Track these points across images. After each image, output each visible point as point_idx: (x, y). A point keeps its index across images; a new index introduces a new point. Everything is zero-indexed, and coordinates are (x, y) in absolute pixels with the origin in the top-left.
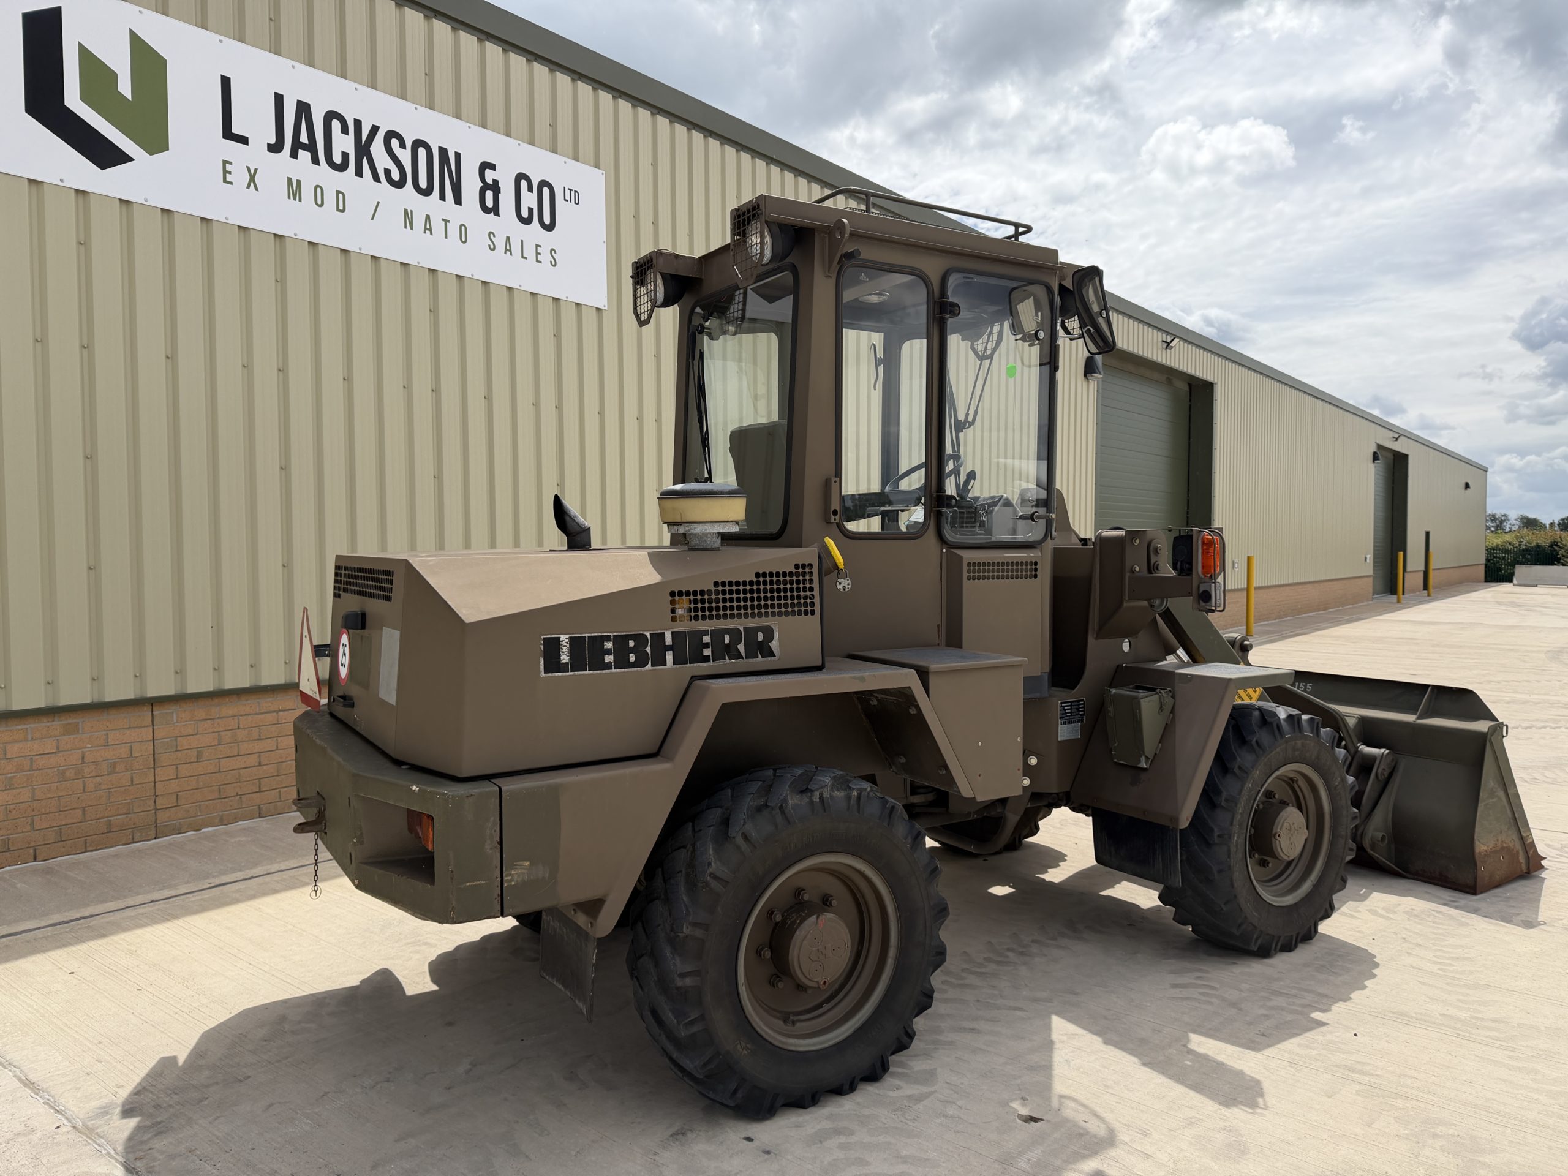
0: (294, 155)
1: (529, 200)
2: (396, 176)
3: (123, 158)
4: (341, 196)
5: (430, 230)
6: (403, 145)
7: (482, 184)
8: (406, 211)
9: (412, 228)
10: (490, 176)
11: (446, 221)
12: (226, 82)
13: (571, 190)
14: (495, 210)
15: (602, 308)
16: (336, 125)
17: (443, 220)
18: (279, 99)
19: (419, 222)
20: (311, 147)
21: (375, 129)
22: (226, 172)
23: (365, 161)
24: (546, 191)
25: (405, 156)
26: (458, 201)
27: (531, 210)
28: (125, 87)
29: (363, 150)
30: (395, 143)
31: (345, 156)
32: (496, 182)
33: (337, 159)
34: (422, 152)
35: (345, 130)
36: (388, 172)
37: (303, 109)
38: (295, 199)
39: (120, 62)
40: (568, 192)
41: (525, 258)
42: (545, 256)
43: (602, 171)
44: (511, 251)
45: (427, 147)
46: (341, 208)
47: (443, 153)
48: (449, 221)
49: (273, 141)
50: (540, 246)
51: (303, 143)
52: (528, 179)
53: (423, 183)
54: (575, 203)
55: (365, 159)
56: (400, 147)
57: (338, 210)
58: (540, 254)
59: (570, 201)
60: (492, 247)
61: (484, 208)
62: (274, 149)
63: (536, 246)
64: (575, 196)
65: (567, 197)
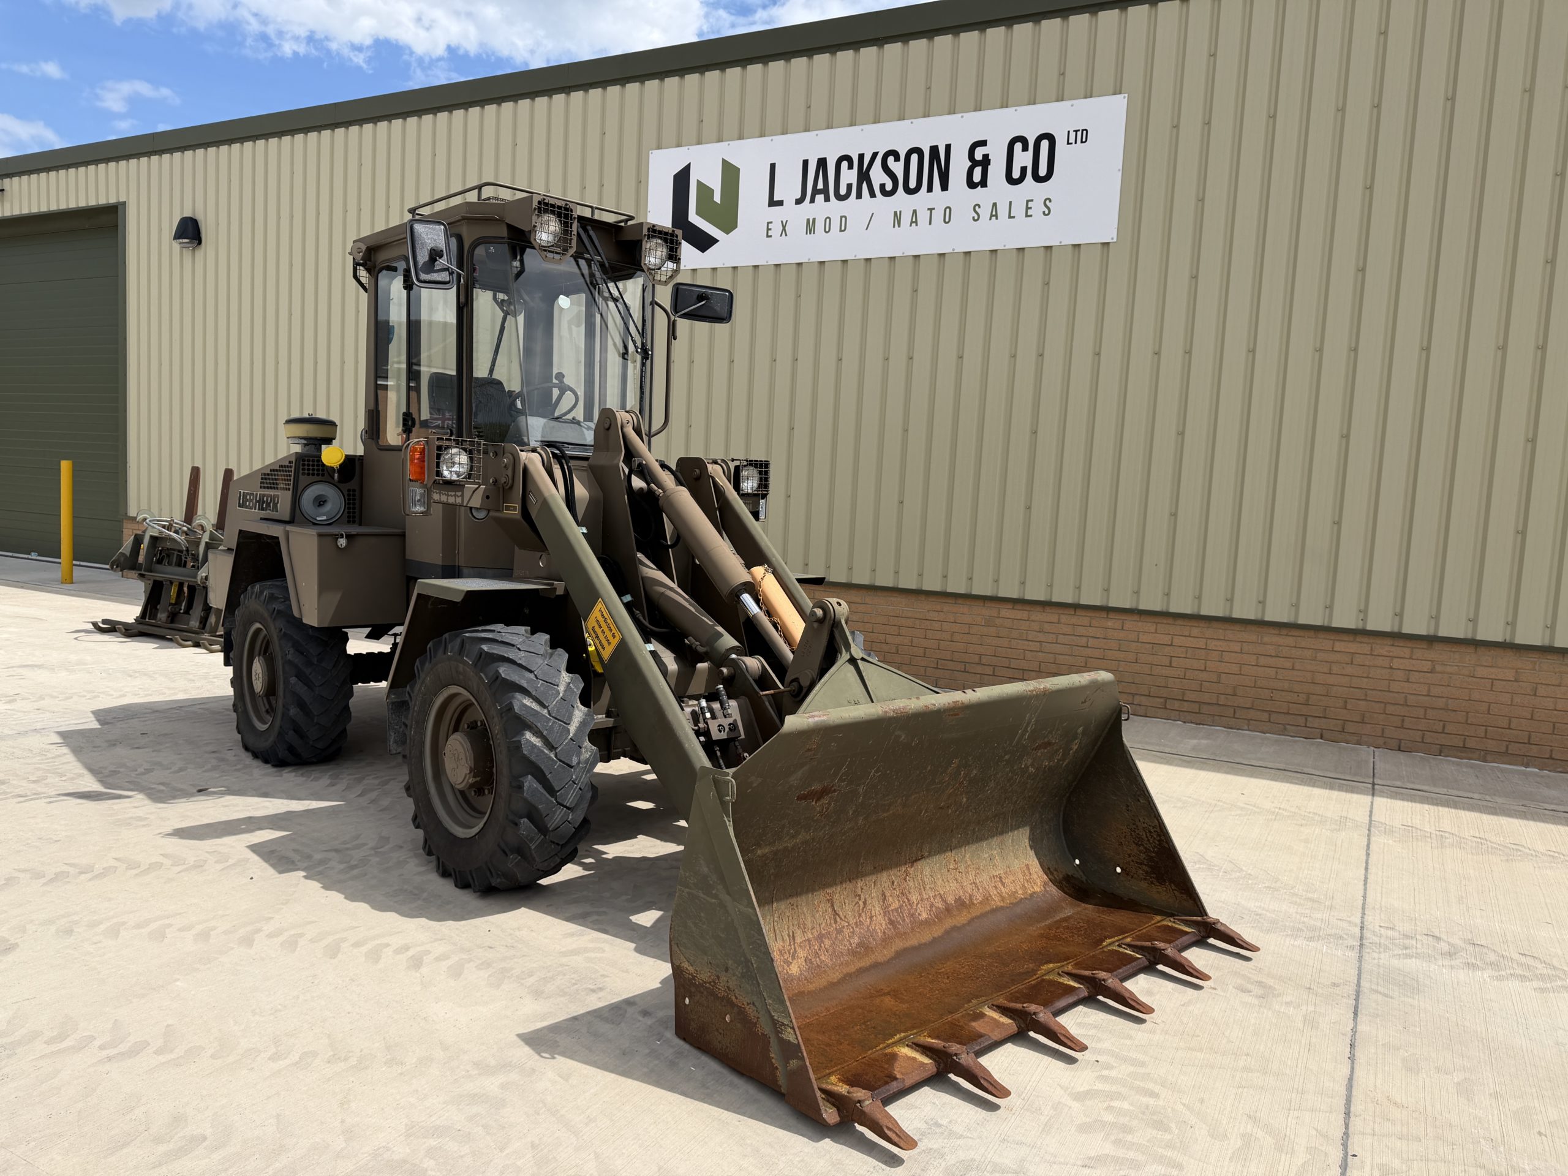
0: (812, 201)
1: (1023, 158)
2: (888, 187)
3: (713, 241)
4: (844, 219)
5: (916, 222)
6: (897, 159)
7: (970, 164)
8: (895, 213)
9: (899, 226)
10: (978, 154)
11: (931, 210)
12: (773, 166)
13: (1076, 131)
14: (983, 183)
15: (1111, 241)
16: (845, 164)
17: (928, 209)
18: (806, 163)
19: (906, 218)
20: (825, 191)
21: (875, 155)
22: (768, 229)
23: (865, 185)
24: (1045, 144)
25: (898, 168)
27: (1024, 170)
28: (717, 198)
29: (864, 176)
30: (891, 159)
31: (849, 186)
32: (986, 157)
33: (843, 192)
34: (914, 158)
35: (850, 167)
36: (882, 186)
37: (822, 163)
38: (810, 233)
39: (715, 183)
40: (1072, 135)
41: (1014, 217)
42: (1038, 208)
43: (1122, 95)
44: (996, 216)
45: (919, 151)
46: (843, 228)
47: (934, 150)
48: (934, 209)
49: (799, 196)
50: (1032, 200)
51: (819, 189)
52: (1023, 140)
53: (913, 184)
54: (1082, 142)
55: (865, 183)
56: (895, 161)
57: (841, 231)
58: (1031, 208)
59: (1076, 143)
60: (976, 218)
61: (971, 185)
62: (799, 201)
63: (1028, 201)
64: (1083, 136)
65: (1072, 140)
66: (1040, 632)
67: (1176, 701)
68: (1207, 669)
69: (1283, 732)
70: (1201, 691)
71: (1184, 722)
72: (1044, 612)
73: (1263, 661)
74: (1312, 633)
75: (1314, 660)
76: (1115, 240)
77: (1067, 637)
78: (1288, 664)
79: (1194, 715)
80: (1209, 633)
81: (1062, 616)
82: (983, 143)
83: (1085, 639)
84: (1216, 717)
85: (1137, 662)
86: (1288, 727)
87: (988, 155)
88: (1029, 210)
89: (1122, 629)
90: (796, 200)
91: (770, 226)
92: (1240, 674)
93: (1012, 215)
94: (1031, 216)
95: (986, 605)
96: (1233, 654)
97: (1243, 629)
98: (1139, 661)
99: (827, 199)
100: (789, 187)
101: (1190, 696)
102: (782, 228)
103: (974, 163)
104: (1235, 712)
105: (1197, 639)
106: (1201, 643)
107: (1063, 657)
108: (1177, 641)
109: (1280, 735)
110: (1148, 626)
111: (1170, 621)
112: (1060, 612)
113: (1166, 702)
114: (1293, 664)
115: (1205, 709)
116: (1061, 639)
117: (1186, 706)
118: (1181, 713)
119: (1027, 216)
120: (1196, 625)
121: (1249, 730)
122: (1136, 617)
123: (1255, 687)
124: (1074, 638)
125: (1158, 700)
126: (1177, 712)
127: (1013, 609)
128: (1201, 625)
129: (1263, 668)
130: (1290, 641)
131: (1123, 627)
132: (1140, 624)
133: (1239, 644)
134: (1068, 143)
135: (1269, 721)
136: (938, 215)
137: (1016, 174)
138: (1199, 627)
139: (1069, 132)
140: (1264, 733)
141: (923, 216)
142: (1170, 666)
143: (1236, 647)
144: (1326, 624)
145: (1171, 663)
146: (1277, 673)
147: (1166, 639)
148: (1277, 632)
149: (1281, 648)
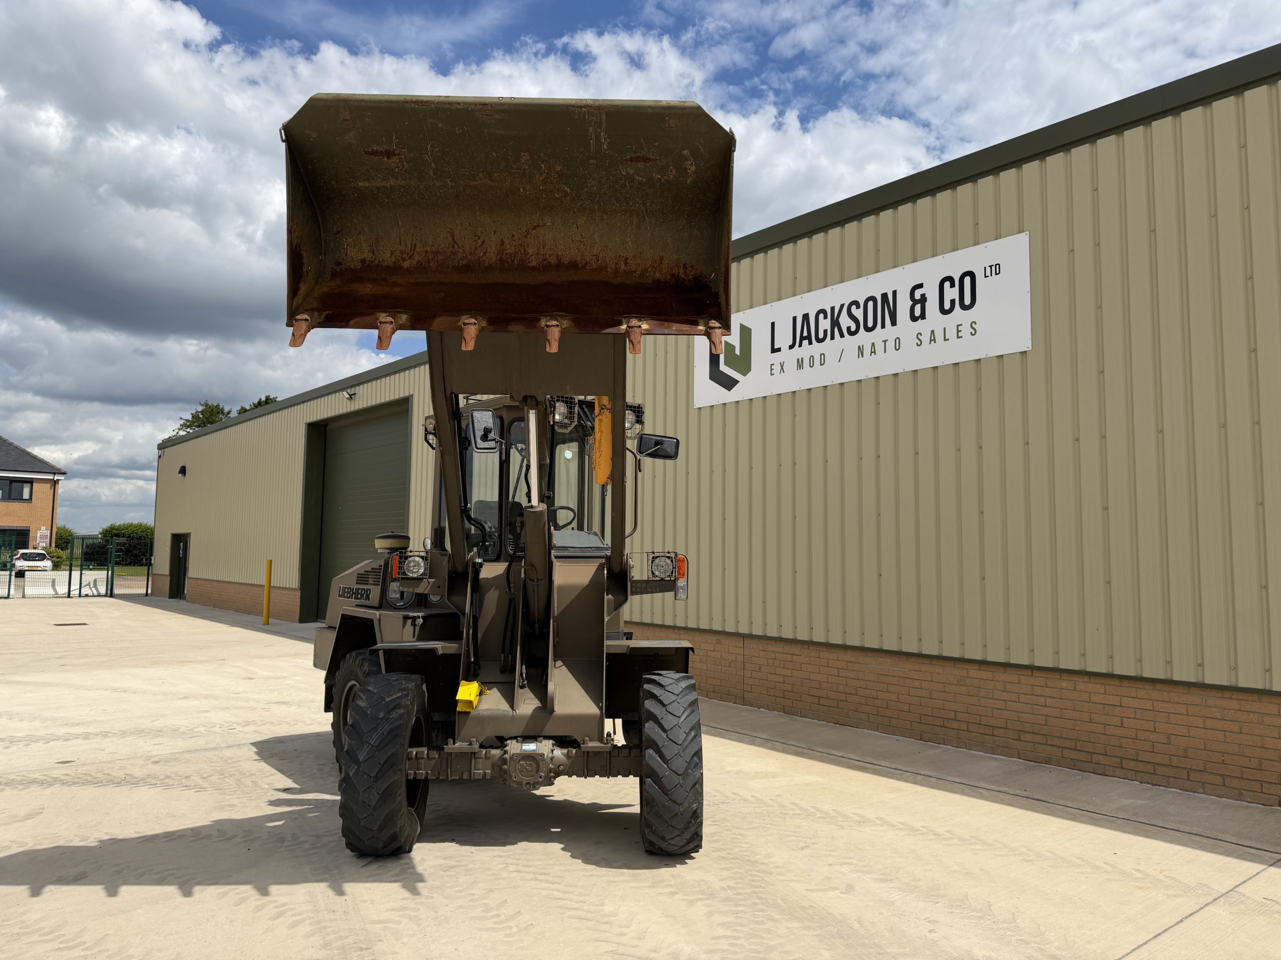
0: (800, 345)
1: (951, 293)
2: (853, 329)
3: (736, 382)
4: (823, 356)
5: (875, 352)
6: (858, 307)
7: (912, 303)
8: (859, 347)
9: (862, 356)
10: (917, 296)
11: (885, 341)
12: (773, 324)
13: (991, 266)
14: (923, 316)
15: (1027, 350)
16: (821, 316)
17: (883, 341)
18: (795, 319)
19: (867, 351)
20: (809, 338)
21: (842, 306)
22: (772, 369)
23: (836, 330)
24: (967, 280)
25: (858, 313)
26: (894, 323)
27: (953, 302)
28: (738, 352)
29: (835, 323)
30: (854, 308)
31: (825, 331)
32: (923, 296)
33: (821, 336)
34: (871, 304)
35: (825, 317)
36: (849, 328)
37: (806, 317)
38: (800, 369)
39: (736, 341)
40: (988, 270)
41: (948, 340)
42: (966, 330)
43: (1025, 233)
44: (934, 340)
45: (873, 299)
46: (822, 363)
47: (884, 296)
48: (887, 340)
49: (791, 343)
50: (961, 325)
51: (806, 336)
52: (950, 279)
53: (870, 324)
54: (996, 274)
55: (836, 328)
56: (857, 308)
57: (821, 365)
58: (961, 331)
59: (991, 275)
60: (919, 344)
61: (914, 318)
62: (791, 347)
63: (958, 326)
64: (996, 269)
65: (988, 273)
66: (1003, 691)
67: (1131, 762)
68: (1157, 730)
69: (1240, 797)
70: (1153, 752)
71: (1141, 782)
72: (1005, 672)
73: (1209, 723)
74: (1255, 697)
75: (1261, 724)
76: (1030, 349)
77: (1027, 696)
78: (1235, 727)
79: (1150, 775)
80: (1155, 695)
81: (1022, 677)
82: (920, 286)
83: (1043, 699)
84: (1171, 779)
85: (1091, 722)
86: (1243, 792)
87: (924, 294)
88: (959, 333)
89: (1075, 690)
90: (790, 346)
91: (773, 367)
92: (1189, 736)
93: (946, 338)
94: (961, 337)
95: (957, 666)
96: (1180, 716)
97: (1186, 692)
98: (1092, 721)
99: (810, 343)
100: (784, 338)
101: (1143, 757)
102: (780, 368)
103: (915, 302)
104: (1188, 775)
105: (1144, 701)
106: (1148, 705)
107: (1026, 715)
108: (1125, 702)
109: (1237, 800)
110: (1097, 687)
111: (1117, 682)
112: (1019, 673)
113: (1122, 762)
114: (1241, 728)
115: (1160, 770)
116: (1023, 698)
117: (1141, 766)
118: (1137, 773)
119: (958, 337)
120: (1141, 687)
121: (1205, 794)
122: (1086, 679)
123: (1205, 750)
124: (1034, 697)
125: (1114, 759)
126: (1133, 772)
127: (979, 669)
128: (1146, 687)
129: (1211, 731)
130: (1234, 704)
131: (1075, 688)
132: (1090, 685)
133: (1185, 706)
134: (986, 277)
135: (1224, 785)
136: (891, 345)
137: (947, 306)
138: (1145, 689)
139: (985, 268)
140: (1221, 798)
141: (879, 347)
142: (1122, 726)
143: (1183, 710)
144: (1268, 688)
145: (1122, 723)
146: (1225, 736)
147: (1115, 700)
148: (1221, 696)
149: (1226, 711)
